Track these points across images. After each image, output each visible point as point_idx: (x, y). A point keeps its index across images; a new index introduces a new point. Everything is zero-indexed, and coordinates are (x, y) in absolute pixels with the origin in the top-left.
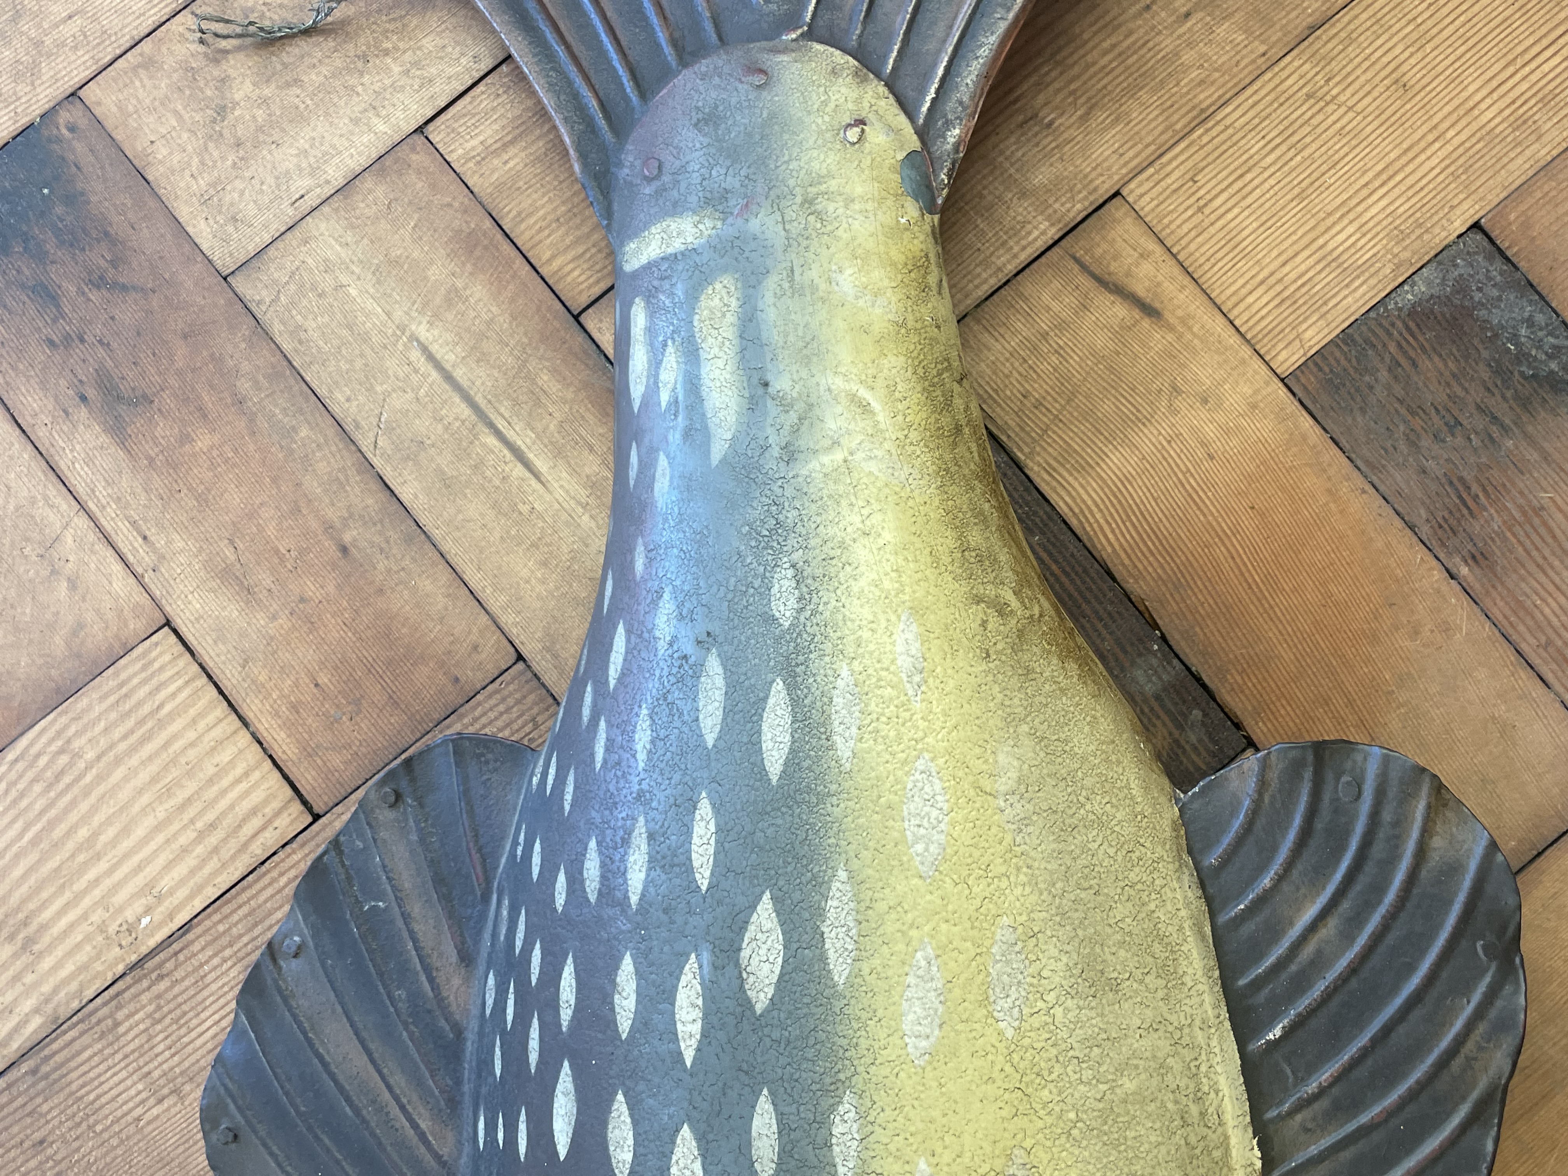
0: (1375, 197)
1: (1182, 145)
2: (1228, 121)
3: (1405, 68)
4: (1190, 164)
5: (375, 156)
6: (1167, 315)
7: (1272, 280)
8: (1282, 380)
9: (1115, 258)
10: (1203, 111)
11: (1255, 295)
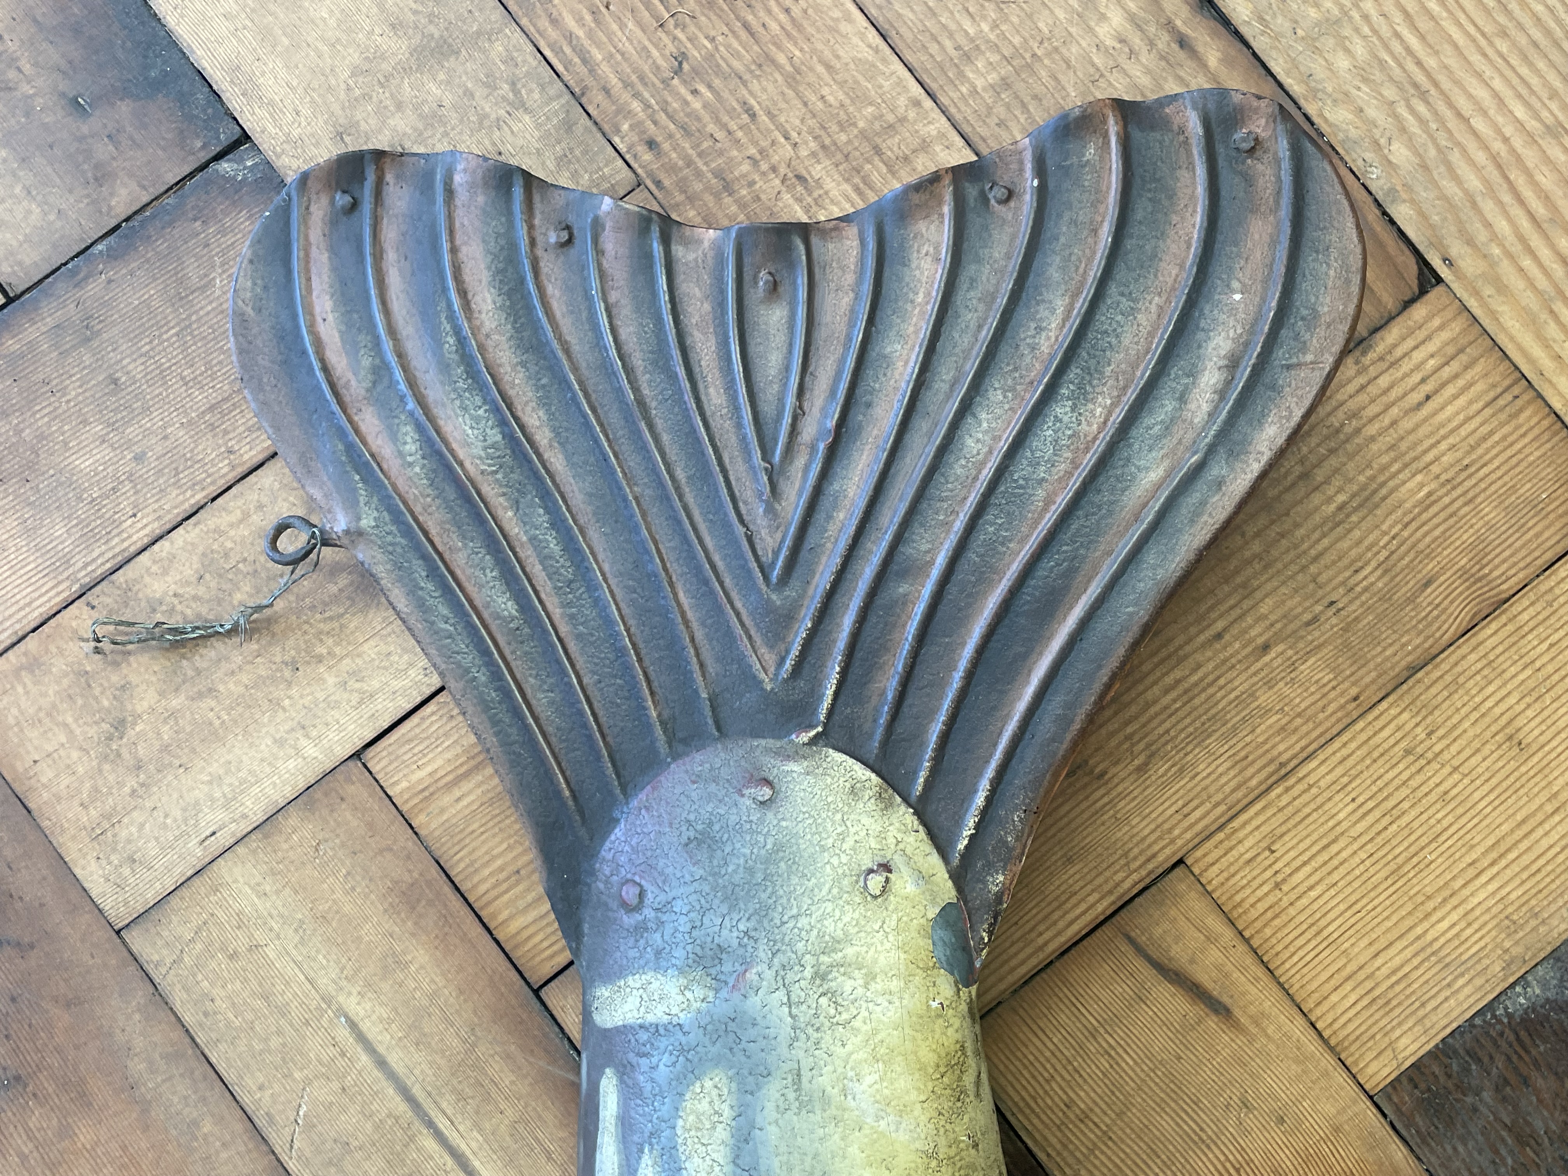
0: (1484, 878)
1: (1258, 806)
2: (1311, 780)
3: (1519, 722)
4: (1265, 829)
5: (302, 786)
6: (1237, 1012)
7: (1361, 975)
8: (1371, 1098)
9: (1177, 939)
10: (1282, 765)
11: (1341, 992)
